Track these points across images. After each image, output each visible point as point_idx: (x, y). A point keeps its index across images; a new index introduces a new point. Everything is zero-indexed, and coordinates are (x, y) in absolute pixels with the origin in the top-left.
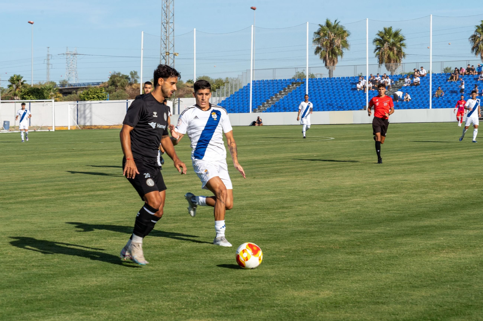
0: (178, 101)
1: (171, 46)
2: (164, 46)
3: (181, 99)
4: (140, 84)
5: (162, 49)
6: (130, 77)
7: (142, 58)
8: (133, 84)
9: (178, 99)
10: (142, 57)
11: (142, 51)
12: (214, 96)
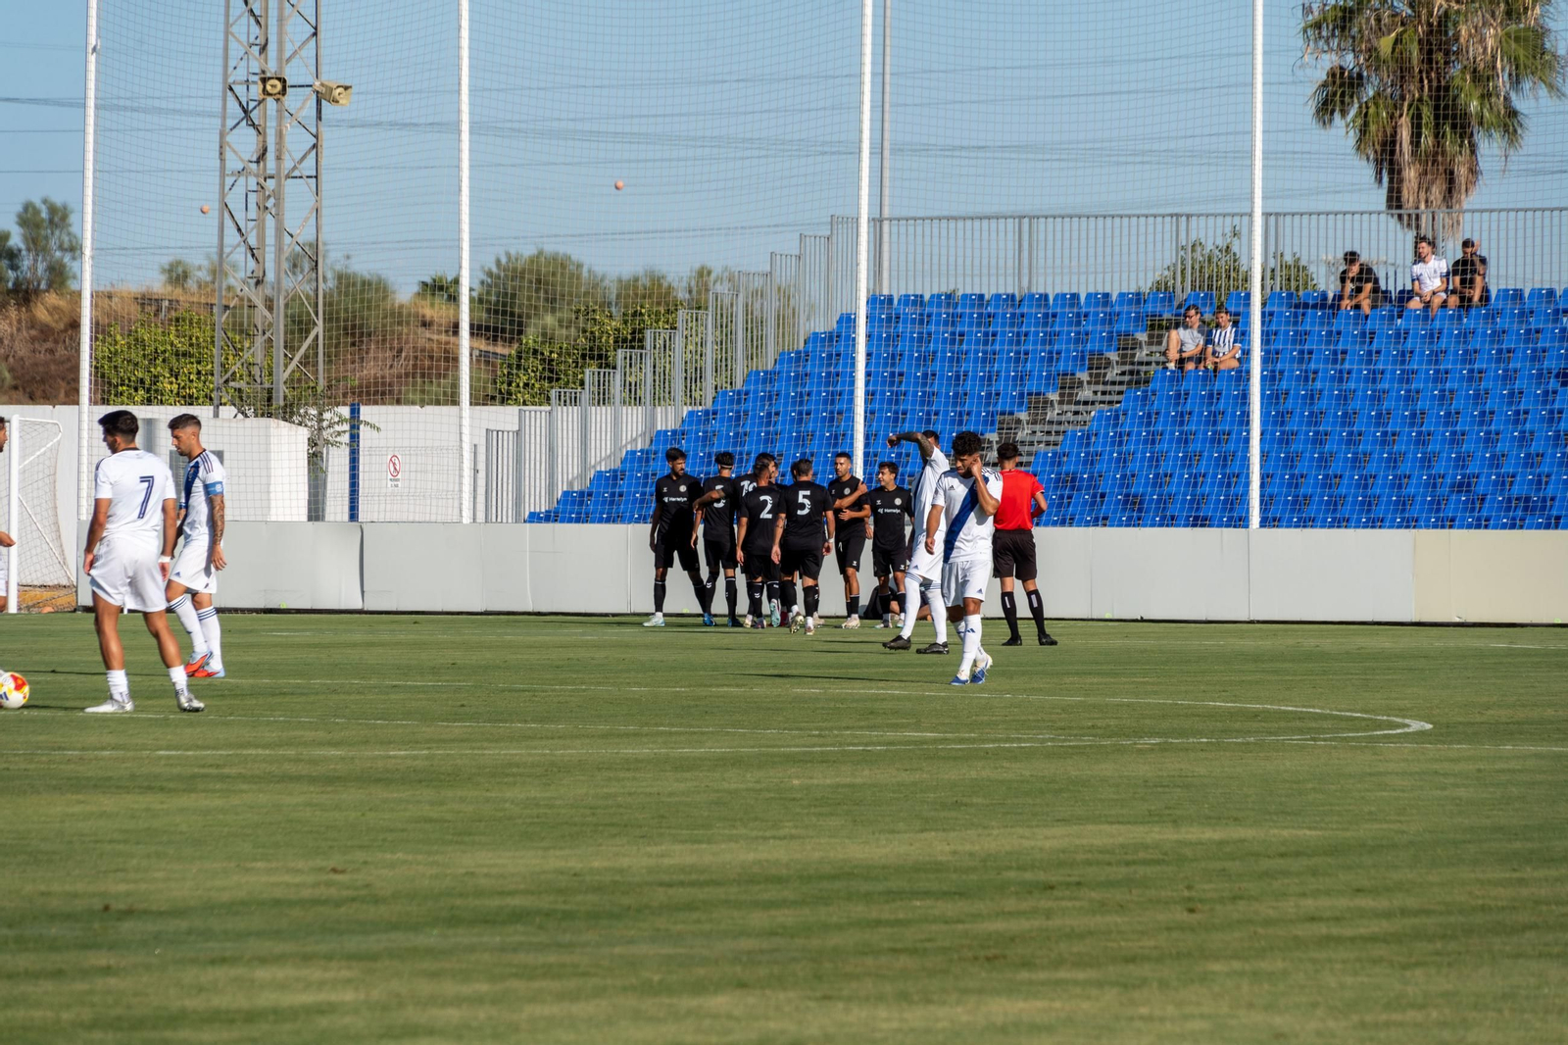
0: (346, 427)
1: (297, 30)
2: (245, 29)
3: (367, 412)
4: (79, 294)
5: (236, 50)
6: (16, 240)
7: (91, 112)
8: (37, 292)
9: (345, 411)
10: (91, 103)
11: (92, 58)
12: (603, 398)
